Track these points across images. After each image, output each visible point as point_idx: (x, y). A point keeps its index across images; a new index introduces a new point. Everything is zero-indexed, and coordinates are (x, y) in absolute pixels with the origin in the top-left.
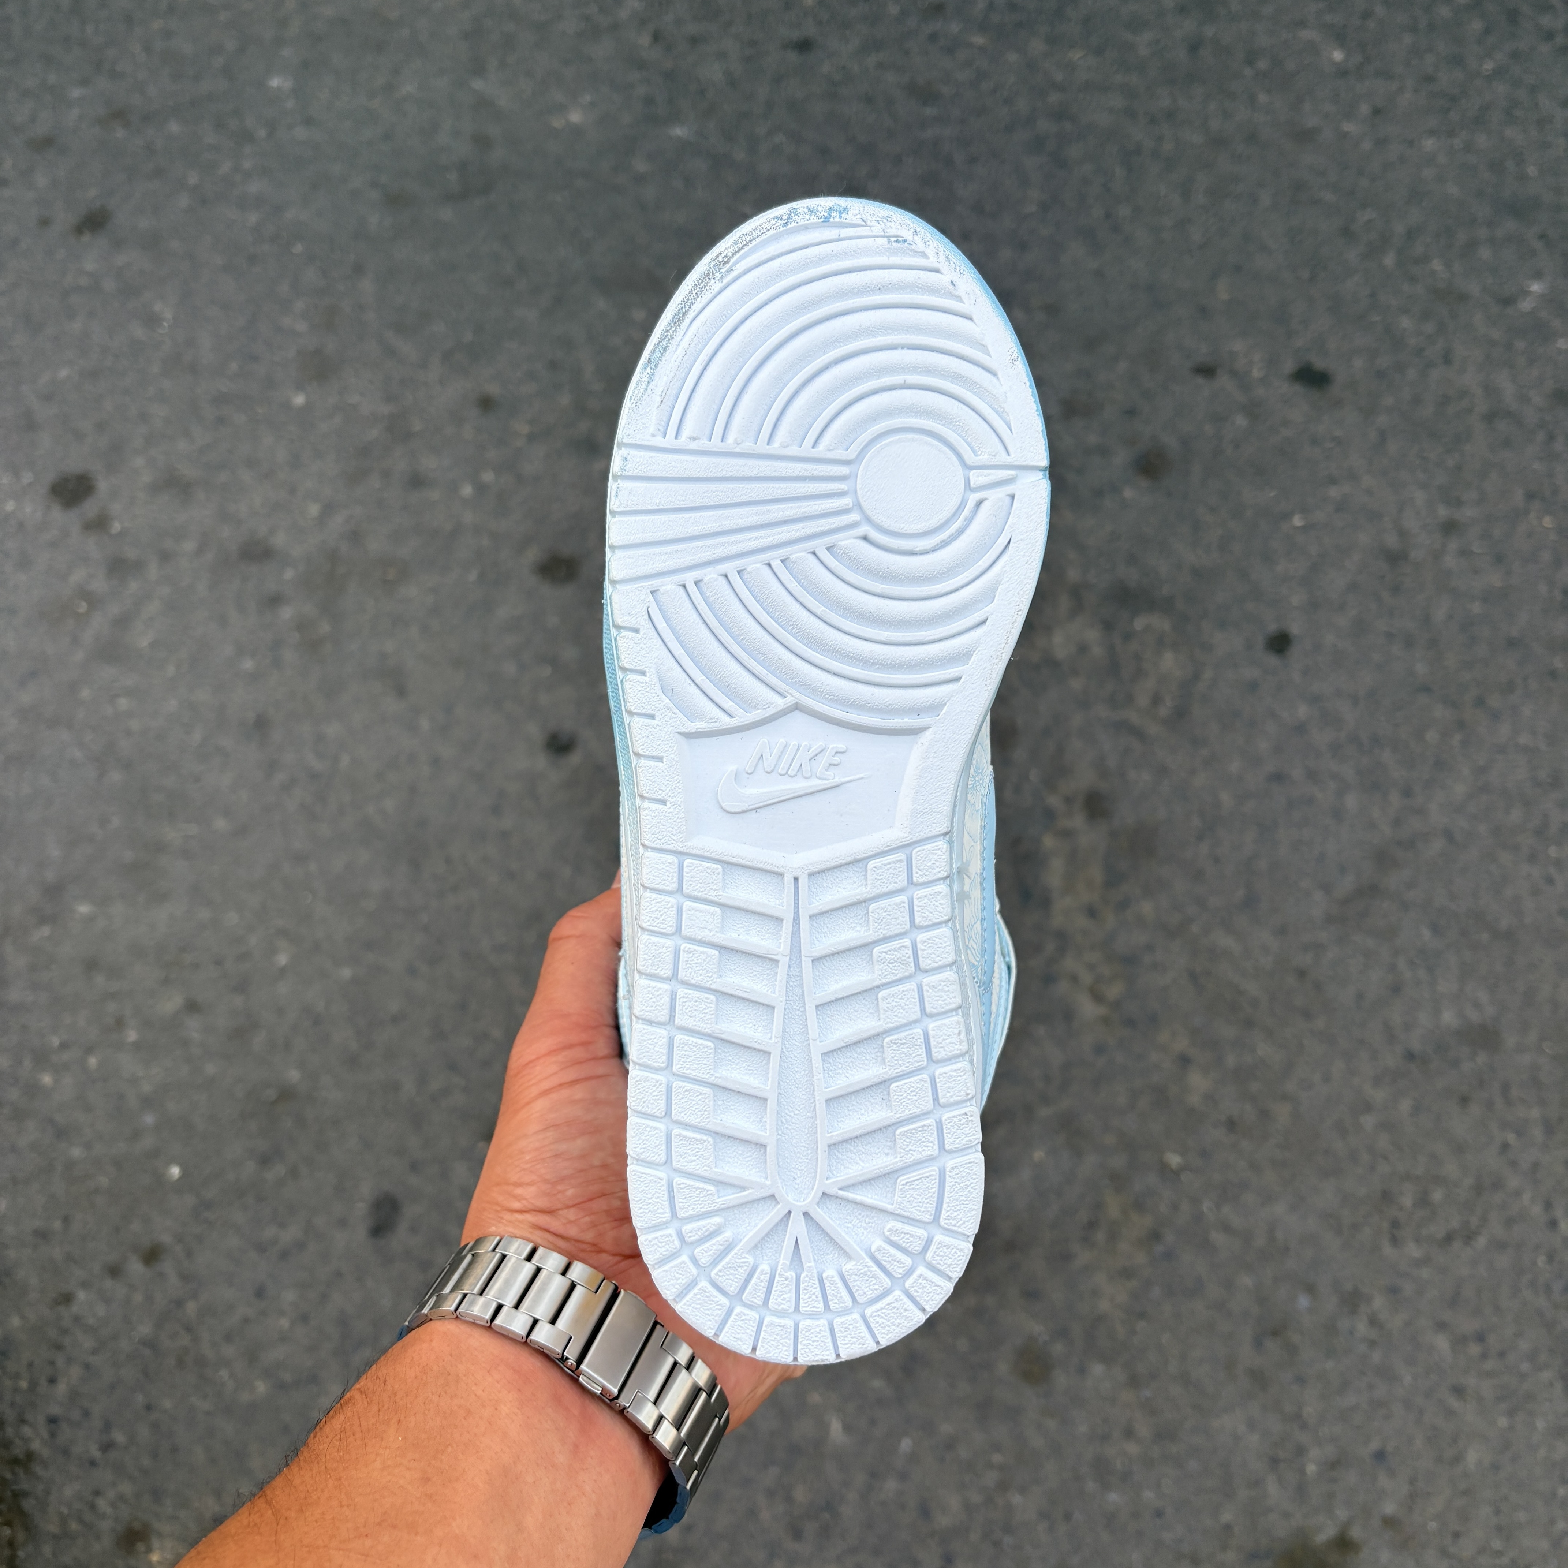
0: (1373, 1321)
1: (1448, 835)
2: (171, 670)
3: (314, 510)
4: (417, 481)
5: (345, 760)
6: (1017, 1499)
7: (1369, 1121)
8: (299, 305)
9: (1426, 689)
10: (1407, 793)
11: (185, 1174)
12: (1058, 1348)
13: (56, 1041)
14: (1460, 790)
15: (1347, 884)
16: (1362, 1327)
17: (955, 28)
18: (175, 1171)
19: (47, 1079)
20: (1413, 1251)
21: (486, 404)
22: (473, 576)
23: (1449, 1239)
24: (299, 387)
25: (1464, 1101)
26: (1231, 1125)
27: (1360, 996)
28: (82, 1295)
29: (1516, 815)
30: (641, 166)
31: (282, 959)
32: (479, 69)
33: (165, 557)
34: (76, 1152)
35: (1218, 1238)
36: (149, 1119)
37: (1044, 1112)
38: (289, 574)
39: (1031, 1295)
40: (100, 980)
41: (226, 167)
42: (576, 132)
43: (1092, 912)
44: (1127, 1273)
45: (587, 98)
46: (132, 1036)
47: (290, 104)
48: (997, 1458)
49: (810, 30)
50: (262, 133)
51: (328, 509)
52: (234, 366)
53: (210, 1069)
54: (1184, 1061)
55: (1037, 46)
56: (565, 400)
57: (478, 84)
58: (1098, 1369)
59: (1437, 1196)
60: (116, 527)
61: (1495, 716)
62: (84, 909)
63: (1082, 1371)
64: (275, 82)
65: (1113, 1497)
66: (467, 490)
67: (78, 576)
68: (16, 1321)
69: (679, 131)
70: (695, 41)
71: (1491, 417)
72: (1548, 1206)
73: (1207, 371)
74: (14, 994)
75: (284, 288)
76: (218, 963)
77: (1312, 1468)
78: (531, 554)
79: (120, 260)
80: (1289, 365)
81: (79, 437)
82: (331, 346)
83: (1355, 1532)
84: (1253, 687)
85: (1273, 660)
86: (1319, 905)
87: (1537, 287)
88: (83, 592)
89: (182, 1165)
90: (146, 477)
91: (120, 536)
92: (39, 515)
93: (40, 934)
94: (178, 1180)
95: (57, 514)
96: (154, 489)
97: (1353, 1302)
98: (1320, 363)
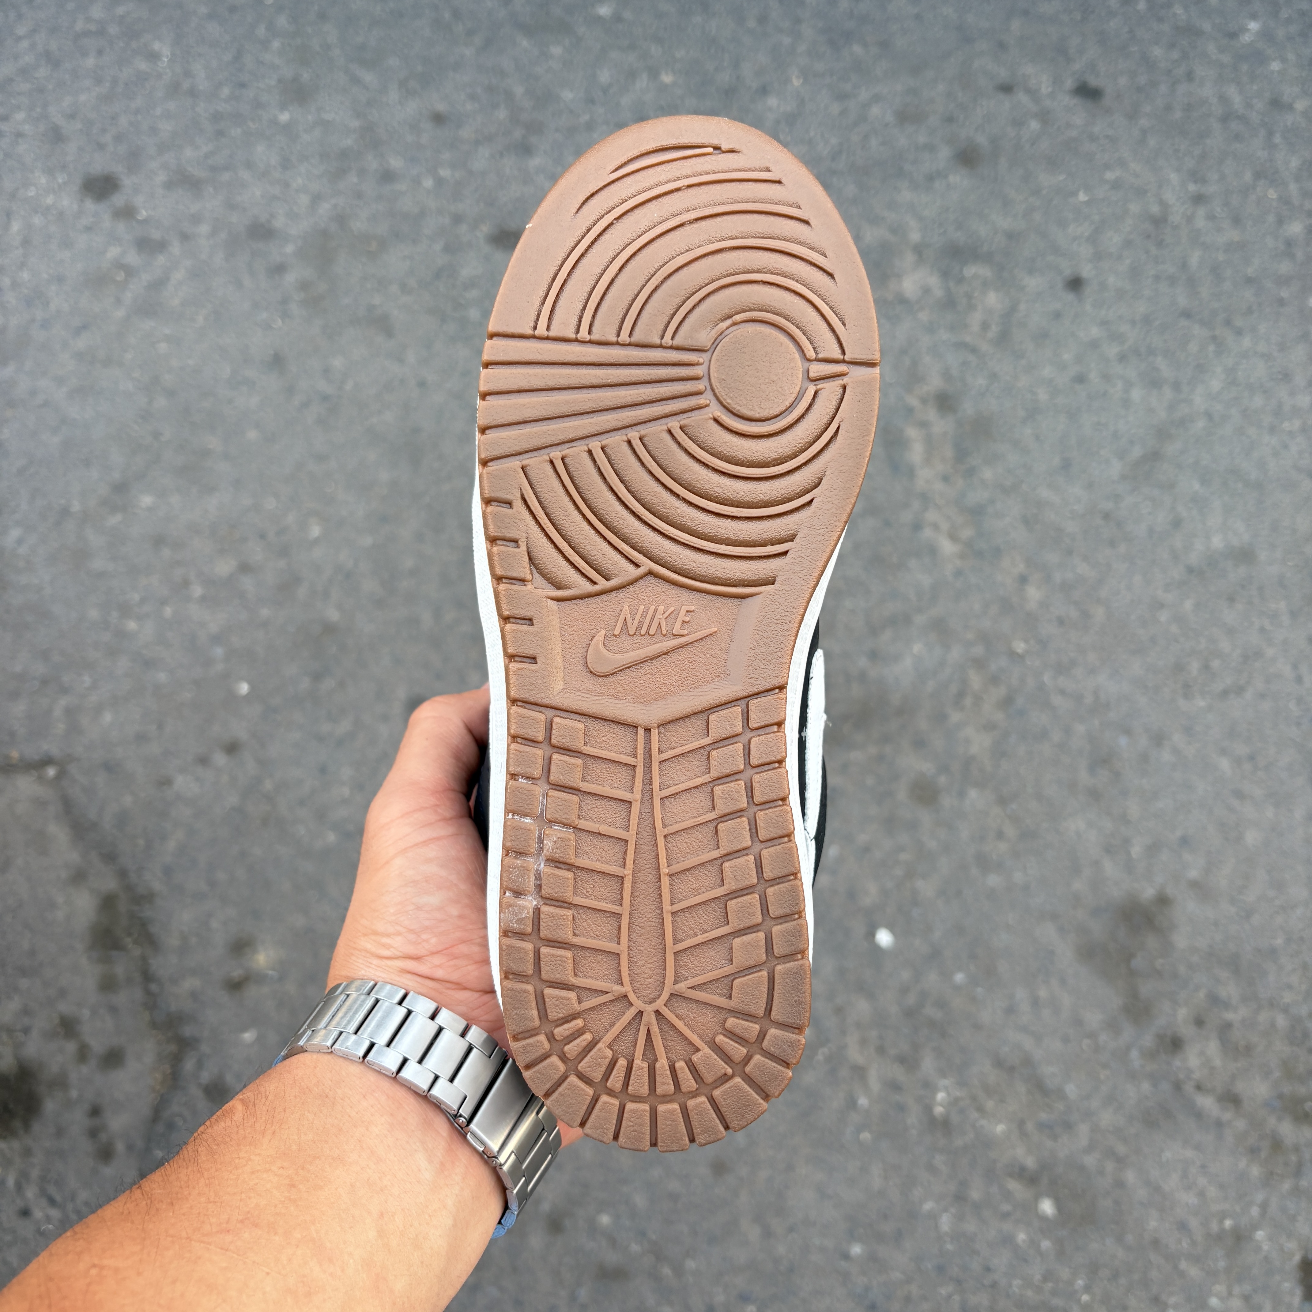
0: (1175, 751)
1: (1209, 416)
2: (200, 321)
3: (304, 200)
4: (388, 176)
5: (349, 386)
6: (920, 884)
7: (1163, 616)
8: (276, 44)
9: (1187, 314)
10: (1176, 386)
11: (253, 687)
12: (942, 780)
13: (136, 597)
14: (1216, 384)
15: (1137, 452)
16: (1166, 756)
18: (244, 688)
19: (132, 625)
20: (1201, 703)
21: (439, 119)
22: (438, 247)
23: (1225, 693)
24: (283, 107)
25: (1231, 599)
26: (1061, 622)
27: (1151, 531)
28: (180, 778)
29: (1258, 401)
31: (315, 531)
33: (185, 237)
34: (162, 677)
35: (1057, 700)
36: (219, 651)
37: (920, 619)
38: (290, 249)
39: (919, 744)
40: (166, 553)
43: (946, 479)
44: (990, 727)
48: (903, 857)
51: (316, 199)
52: (226, 91)
53: (265, 612)
54: (1023, 580)
56: (502, 114)
58: (973, 794)
59: (1216, 664)
60: (143, 214)
61: (1239, 332)
63: (962, 794)
65: (994, 880)
66: (428, 183)
67: (113, 252)
68: (128, 799)
71: (1225, 119)
72: (1295, 667)
73: (1006, 89)
74: (98, 564)
75: (261, 31)
76: (262, 536)
77: (1136, 850)
78: (485, 229)
79: (120, 10)
80: (1069, 83)
81: (101, 147)
82: (306, 76)
83: (1170, 891)
84: (1057, 315)
85: (1070, 297)
86: (1116, 468)
87: (1253, 26)
88: (119, 265)
89: (250, 683)
90: (161, 177)
91: (146, 221)
92: (75, 207)
93: (115, 520)
94: (248, 694)
95: (90, 205)
96: (169, 185)
97: (1159, 739)
98: (1093, 82)
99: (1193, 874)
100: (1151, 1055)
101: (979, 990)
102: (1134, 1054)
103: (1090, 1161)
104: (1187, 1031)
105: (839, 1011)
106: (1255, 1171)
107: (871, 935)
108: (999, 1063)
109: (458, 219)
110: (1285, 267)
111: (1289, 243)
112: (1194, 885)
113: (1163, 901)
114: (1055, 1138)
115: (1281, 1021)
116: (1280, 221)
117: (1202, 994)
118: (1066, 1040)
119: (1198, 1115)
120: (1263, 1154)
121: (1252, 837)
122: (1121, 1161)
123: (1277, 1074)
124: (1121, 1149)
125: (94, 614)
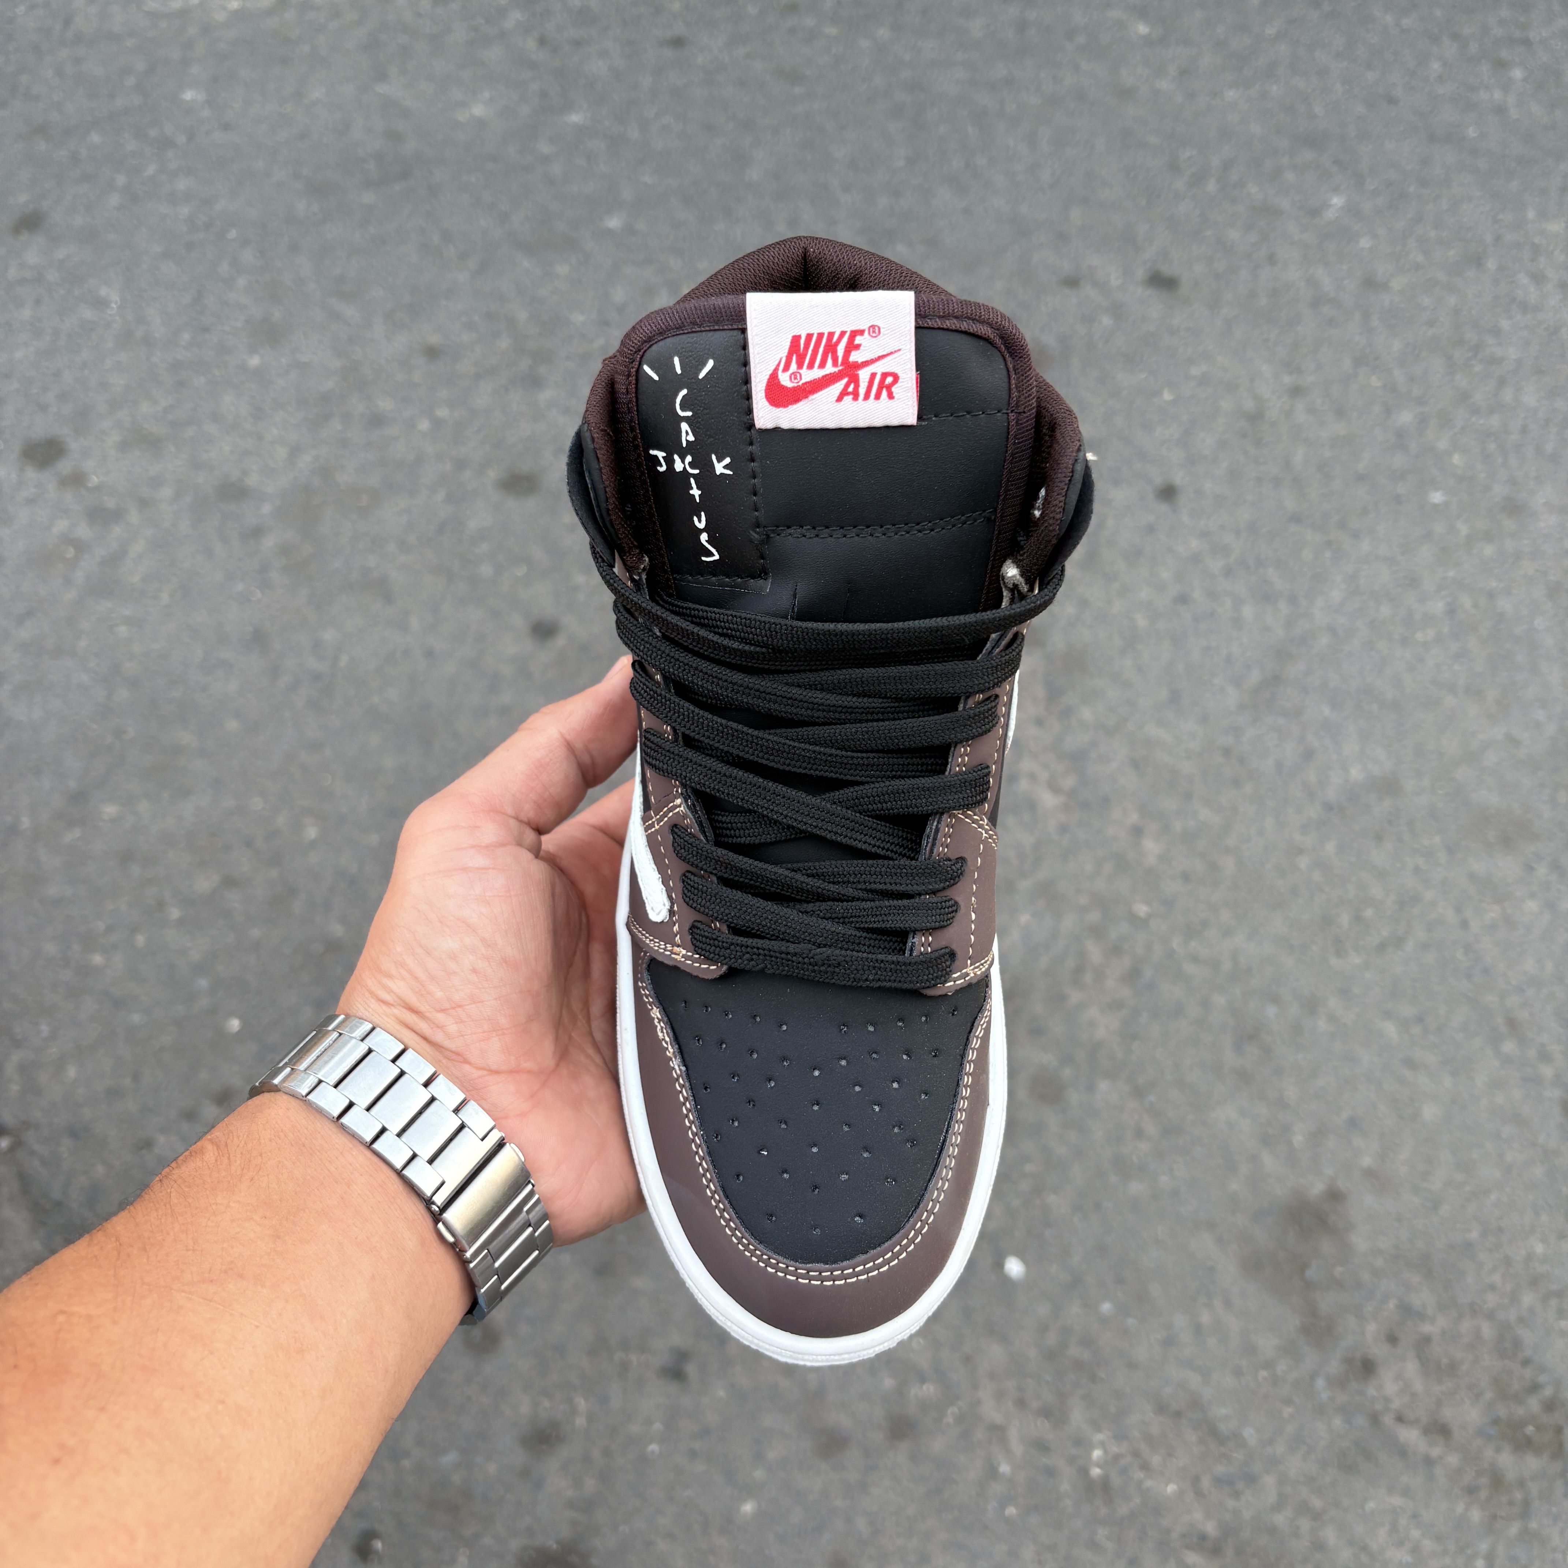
0: (1332, 1018)
1: (1332, 630)
2: (165, 598)
3: (282, 452)
4: (376, 421)
5: (344, 660)
6: (1052, 1199)
7: (1303, 862)
8: (242, 282)
9: (1296, 518)
10: (1293, 600)
11: (245, 1024)
12: (1067, 1072)
13: (101, 926)
14: (1336, 595)
15: (1255, 677)
16: (1322, 1025)
17: (809, 22)
18: (235, 1024)
19: (97, 959)
20: (1356, 959)
21: (432, 353)
22: (440, 496)
23: (1382, 947)
24: (253, 349)
25: (1379, 838)
26: (1186, 877)
27: (1279, 766)
28: (162, 1139)
29: (1385, 610)
30: (544, 147)
31: (312, 833)
32: (382, 76)
33: (144, 503)
34: (136, 1018)
35: (1190, 968)
36: (203, 983)
37: (1024, 885)
38: (266, 508)
40: (136, 870)
41: (151, 170)
42: (481, 124)
43: (1039, 722)
44: (1116, 1005)
45: (486, 95)
46: (175, 913)
47: (206, 113)
48: (1029, 1168)
49: (679, 29)
50: (182, 139)
51: (295, 451)
52: (186, 336)
53: (256, 933)
54: (1137, 831)
55: (883, 33)
56: (504, 343)
57: (382, 88)
58: (1104, 1086)
59: (1369, 913)
60: (94, 480)
61: (1356, 535)
62: (110, 810)
63: (1091, 1088)
64: (188, 95)
65: (1136, 1187)
66: (424, 425)
67: (61, 526)
68: (100, 1170)
69: (575, 118)
70: (577, 43)
71: (1316, 302)
72: (1459, 910)
73: (1072, 282)
74: (52, 891)
75: (224, 268)
76: (249, 844)
77: (1298, 1139)
78: (493, 474)
79: (60, 253)
80: (1140, 273)
81: (43, 408)
82: (277, 315)
83: (1342, 1184)
84: (1151, 529)
85: (1163, 507)
86: (1233, 697)
87: (1337, 201)
88: (68, 540)
89: (240, 1018)
90: (115, 437)
91: (98, 488)
92: (14, 476)
93: (72, 836)
94: (239, 1031)
95: (31, 474)
96: (124, 447)
97: (1312, 1006)
98: (1167, 270)
99: (1367, 1161)
100: (1339, 1383)
101: (1131, 1321)
102: (1320, 1383)
103: (1280, 1520)
104: (1379, 1351)
105: (967, 1359)
106: (1476, 1515)
107: (999, 1265)
108: (1161, 1408)
109: (461, 464)
110: (1398, 461)
111: (1401, 434)
112: (1369, 1173)
113: (1335, 1196)
114: (1237, 1495)
115: (1487, 1330)
116: (1388, 411)
117: (1392, 1304)
118: (1238, 1373)
119: (1403, 1452)
120: (1483, 1494)
121: (1429, 1112)
122: (1316, 1516)
123: (1489, 1395)
124: (1317, 1503)
125: (51, 949)
